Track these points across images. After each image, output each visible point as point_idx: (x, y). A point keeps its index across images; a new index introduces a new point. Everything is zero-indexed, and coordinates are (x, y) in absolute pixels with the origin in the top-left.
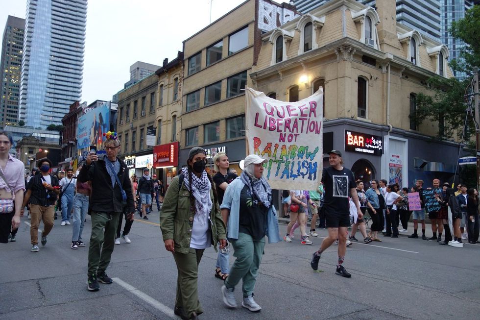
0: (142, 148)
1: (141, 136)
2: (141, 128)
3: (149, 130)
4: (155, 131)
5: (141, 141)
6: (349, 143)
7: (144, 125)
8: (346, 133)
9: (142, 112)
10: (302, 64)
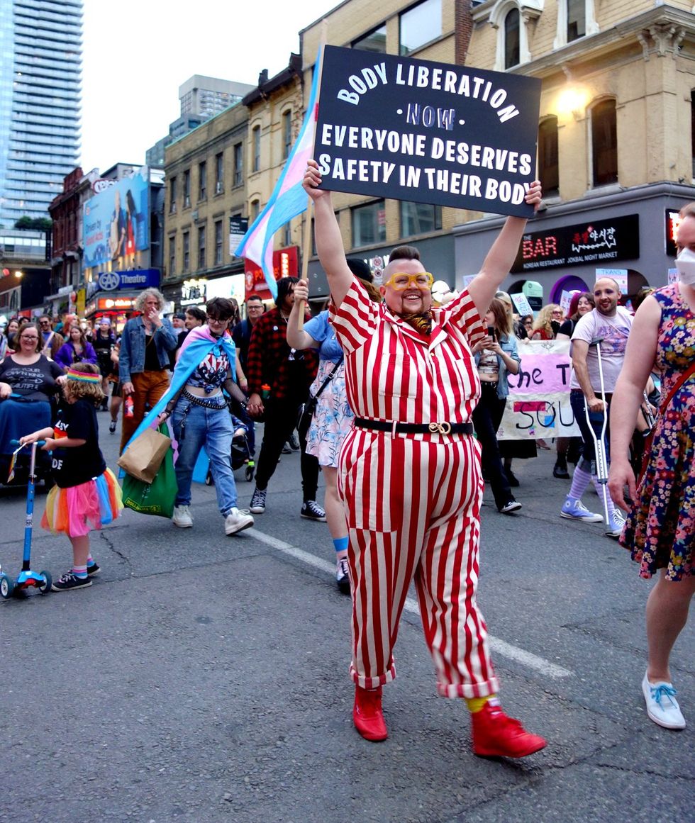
0: (220, 262)
1: (217, 236)
2: (217, 220)
3: (235, 224)
4: (247, 224)
7: (223, 213)
8: (668, 216)
9: (216, 185)
10: (564, 68)
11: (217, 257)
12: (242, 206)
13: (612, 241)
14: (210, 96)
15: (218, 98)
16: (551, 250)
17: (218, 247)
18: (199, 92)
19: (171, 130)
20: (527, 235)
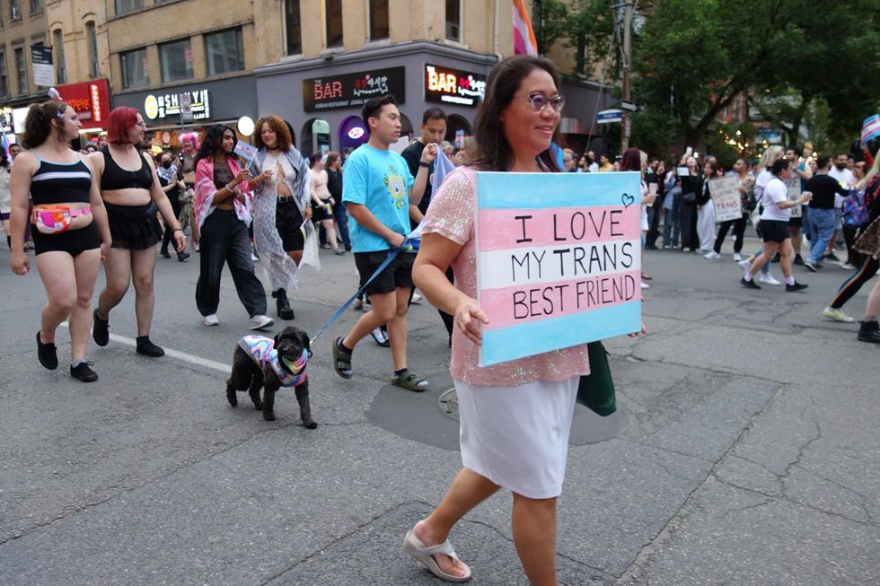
0: (25, 91)
1: (19, 64)
2: (16, 47)
3: (36, 52)
4: (50, 53)
6: (432, 88)
7: (23, 41)
8: (426, 69)
9: (12, 10)
11: (20, 86)
12: (43, 35)
13: (384, 88)
16: (337, 93)
17: (20, 75)
20: (318, 79)
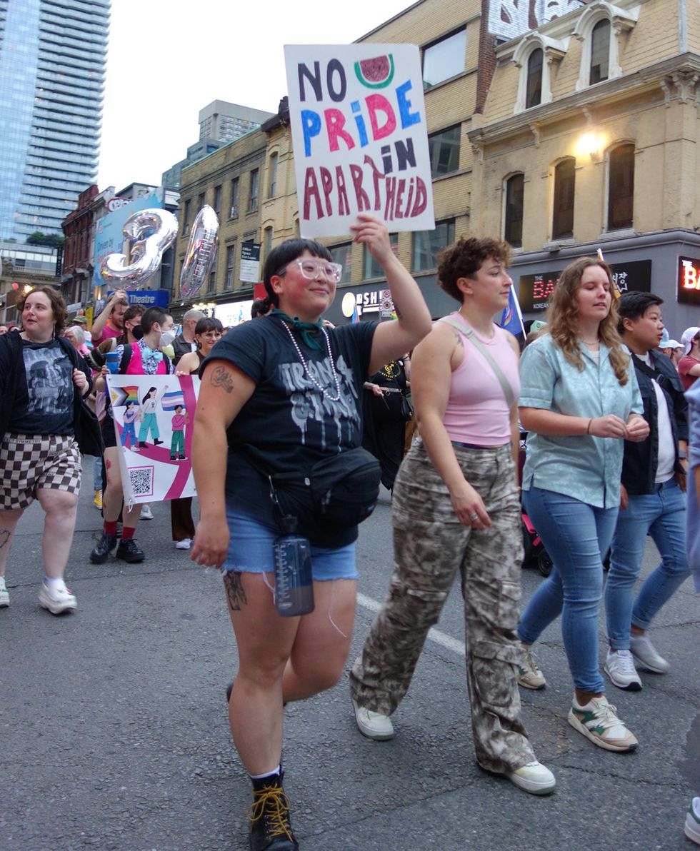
0: (230, 287)
1: (228, 261)
2: (229, 244)
3: (246, 249)
4: (259, 250)
5: (228, 271)
6: (687, 286)
7: (235, 238)
8: (681, 264)
9: (231, 210)
10: (585, 110)
11: (226, 282)
12: (255, 232)
13: (623, 286)
14: (230, 122)
15: (238, 124)
18: (220, 117)
19: (189, 154)
20: (539, 275)
